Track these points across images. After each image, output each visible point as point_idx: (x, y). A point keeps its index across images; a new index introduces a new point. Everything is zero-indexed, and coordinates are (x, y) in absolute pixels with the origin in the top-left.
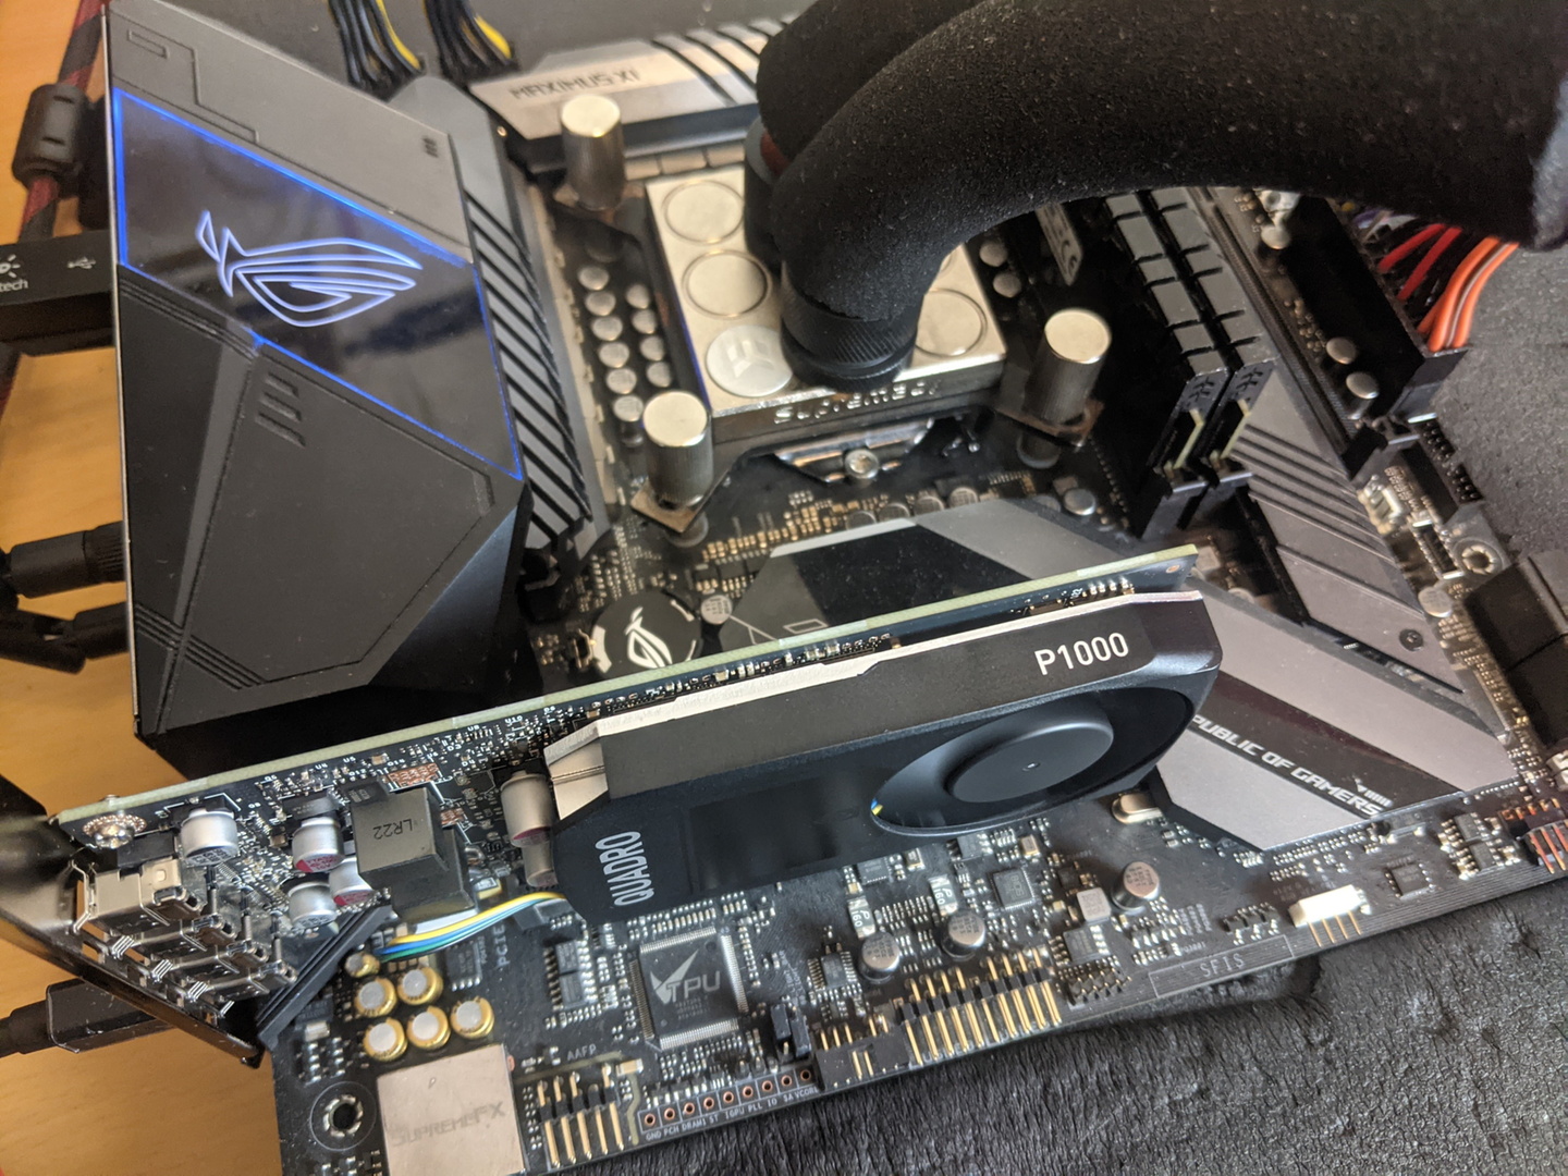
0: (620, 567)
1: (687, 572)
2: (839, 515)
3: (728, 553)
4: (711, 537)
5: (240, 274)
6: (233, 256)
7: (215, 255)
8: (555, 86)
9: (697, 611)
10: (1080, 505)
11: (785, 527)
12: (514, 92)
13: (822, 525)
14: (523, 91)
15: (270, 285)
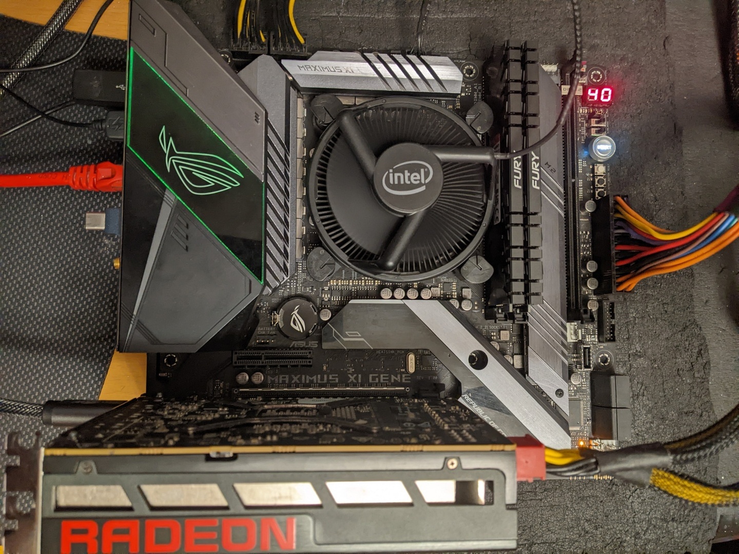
0: (297, 280)
1: (320, 288)
4: (333, 279)
5: (173, 161)
6: (172, 153)
7: (165, 150)
8: (317, 68)
9: (319, 313)
10: (467, 307)
11: (362, 280)
12: (300, 67)
13: (374, 283)
14: (303, 67)
15: (182, 169)
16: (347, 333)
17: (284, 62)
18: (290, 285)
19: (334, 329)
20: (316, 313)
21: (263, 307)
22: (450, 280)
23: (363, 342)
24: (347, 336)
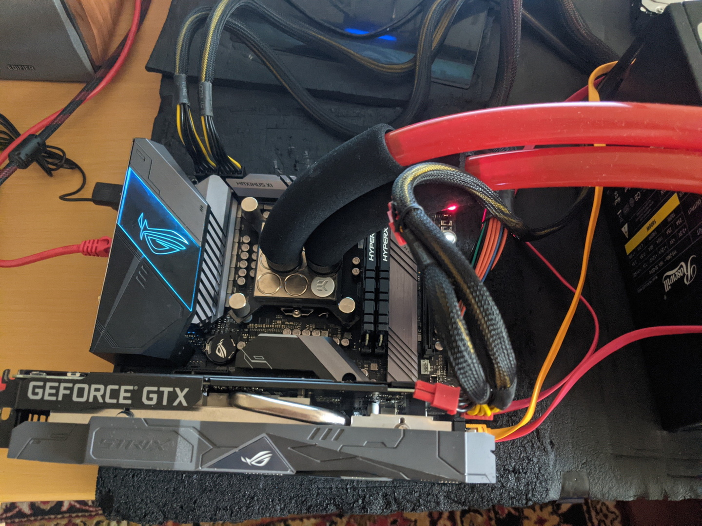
0: (225, 323)
1: (242, 330)
2: (287, 324)
3: (254, 327)
4: (252, 323)
5: (145, 233)
6: (145, 229)
7: (141, 227)
8: (249, 184)
9: (236, 344)
10: (345, 343)
11: (272, 324)
12: (237, 183)
13: (281, 327)
14: (240, 183)
15: (151, 239)
16: (254, 356)
17: (228, 180)
18: (220, 327)
19: (245, 354)
20: (234, 345)
21: (199, 341)
22: (336, 327)
23: (265, 363)
24: (253, 359)
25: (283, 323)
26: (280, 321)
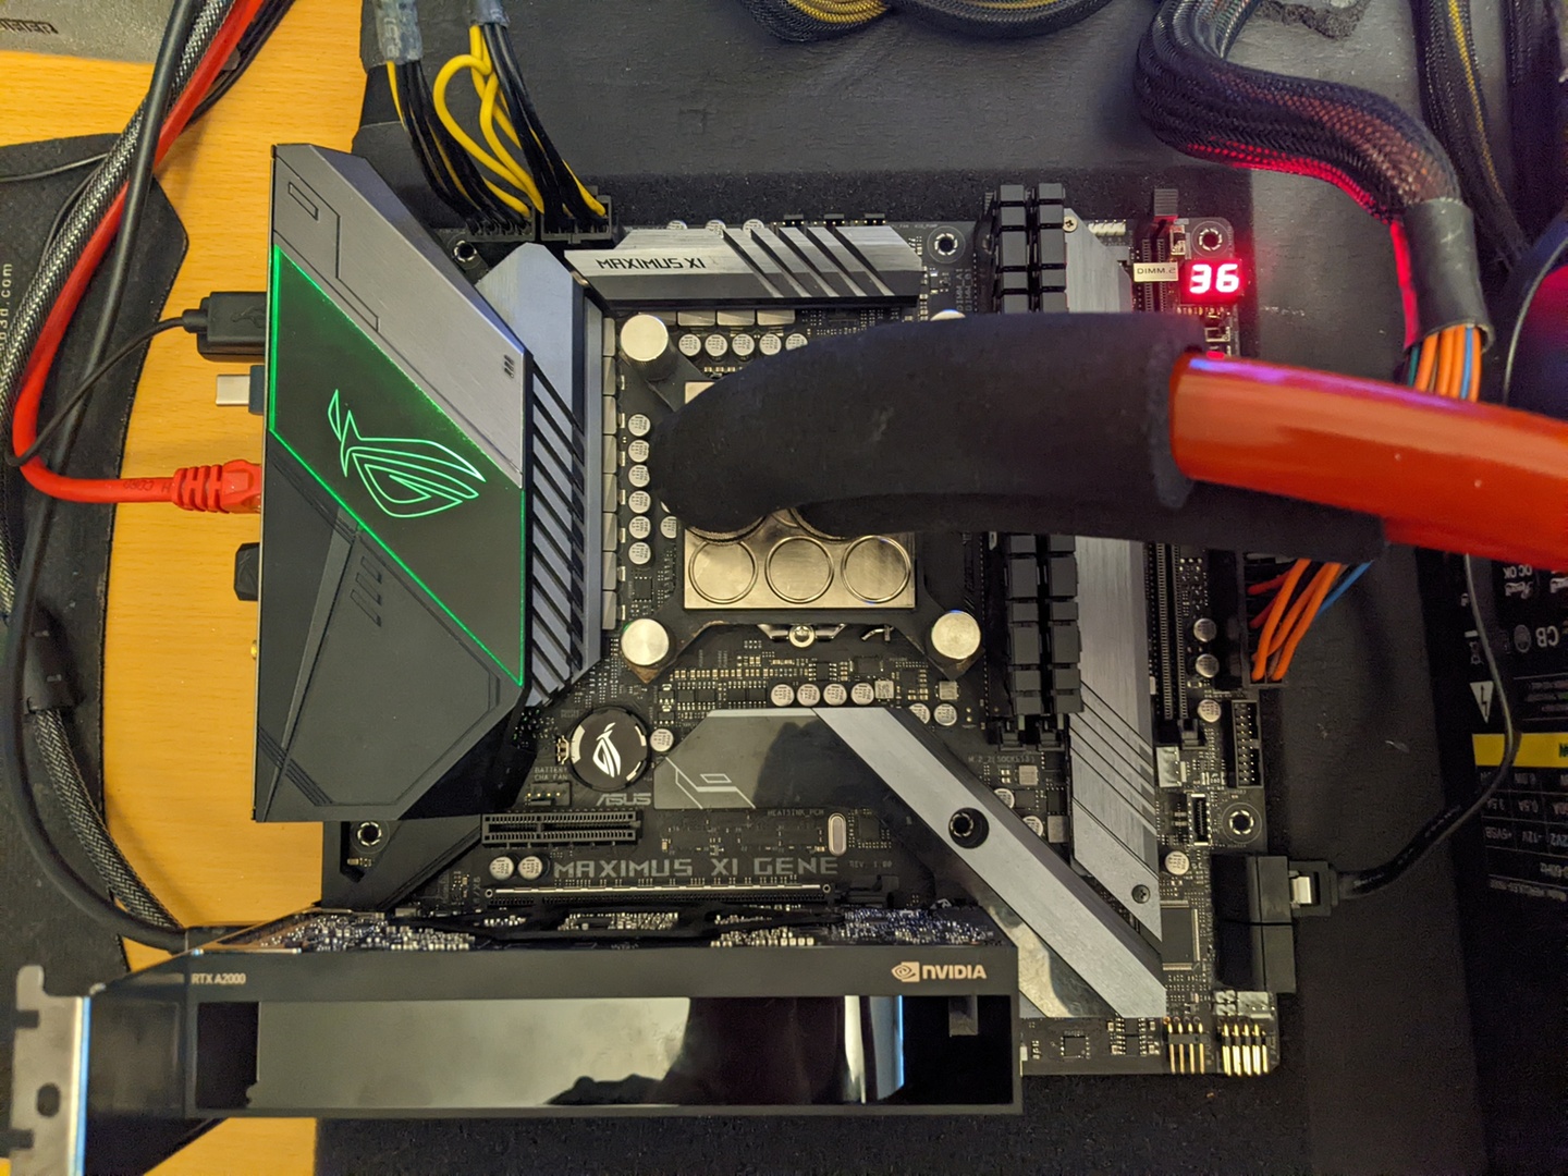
0: (609, 671)
1: (655, 687)
2: (778, 666)
4: (679, 666)
5: (354, 455)
6: (352, 441)
7: (339, 435)
8: (635, 262)
9: (648, 738)
10: (946, 715)
11: (736, 668)
12: (600, 263)
13: (761, 673)
14: (606, 262)
15: (370, 469)
16: (702, 776)
17: (568, 254)
19: (677, 770)
20: (643, 740)
22: (915, 665)
23: (736, 793)
24: (701, 783)
25: (766, 663)
26: (758, 658)
